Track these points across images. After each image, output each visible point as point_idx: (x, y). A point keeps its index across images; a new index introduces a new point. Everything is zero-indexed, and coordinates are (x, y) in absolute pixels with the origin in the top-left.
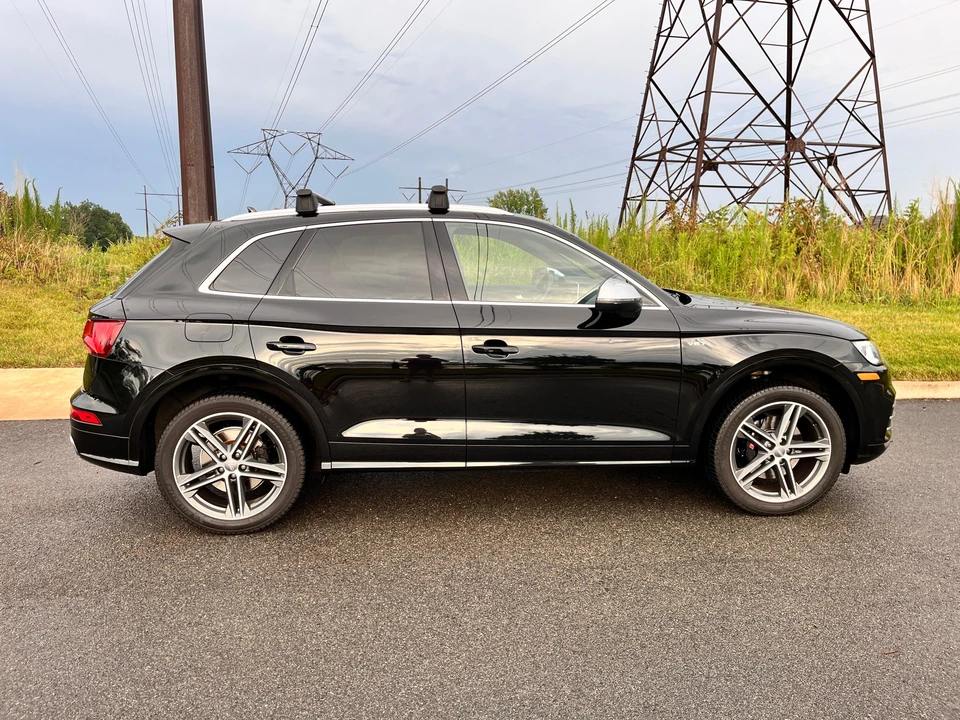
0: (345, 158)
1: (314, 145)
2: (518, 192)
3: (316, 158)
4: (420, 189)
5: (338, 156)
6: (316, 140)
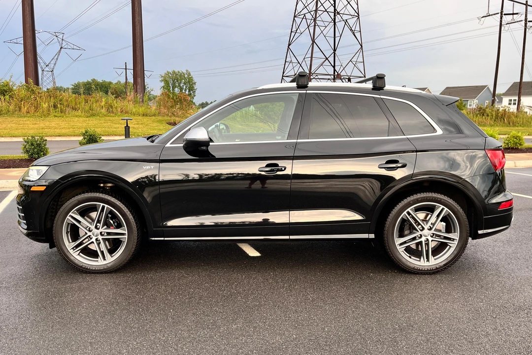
0: (79, 49)
1: (60, 40)
2: (179, 72)
3: (61, 48)
4: (126, 69)
5: (75, 47)
6: (61, 36)
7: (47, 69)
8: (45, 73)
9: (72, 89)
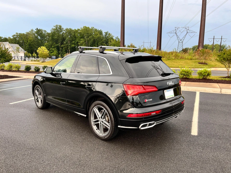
0: (194, 32)
3: (187, 33)
6: (188, 28)
7: (181, 41)
8: (180, 43)
9: (192, 48)
